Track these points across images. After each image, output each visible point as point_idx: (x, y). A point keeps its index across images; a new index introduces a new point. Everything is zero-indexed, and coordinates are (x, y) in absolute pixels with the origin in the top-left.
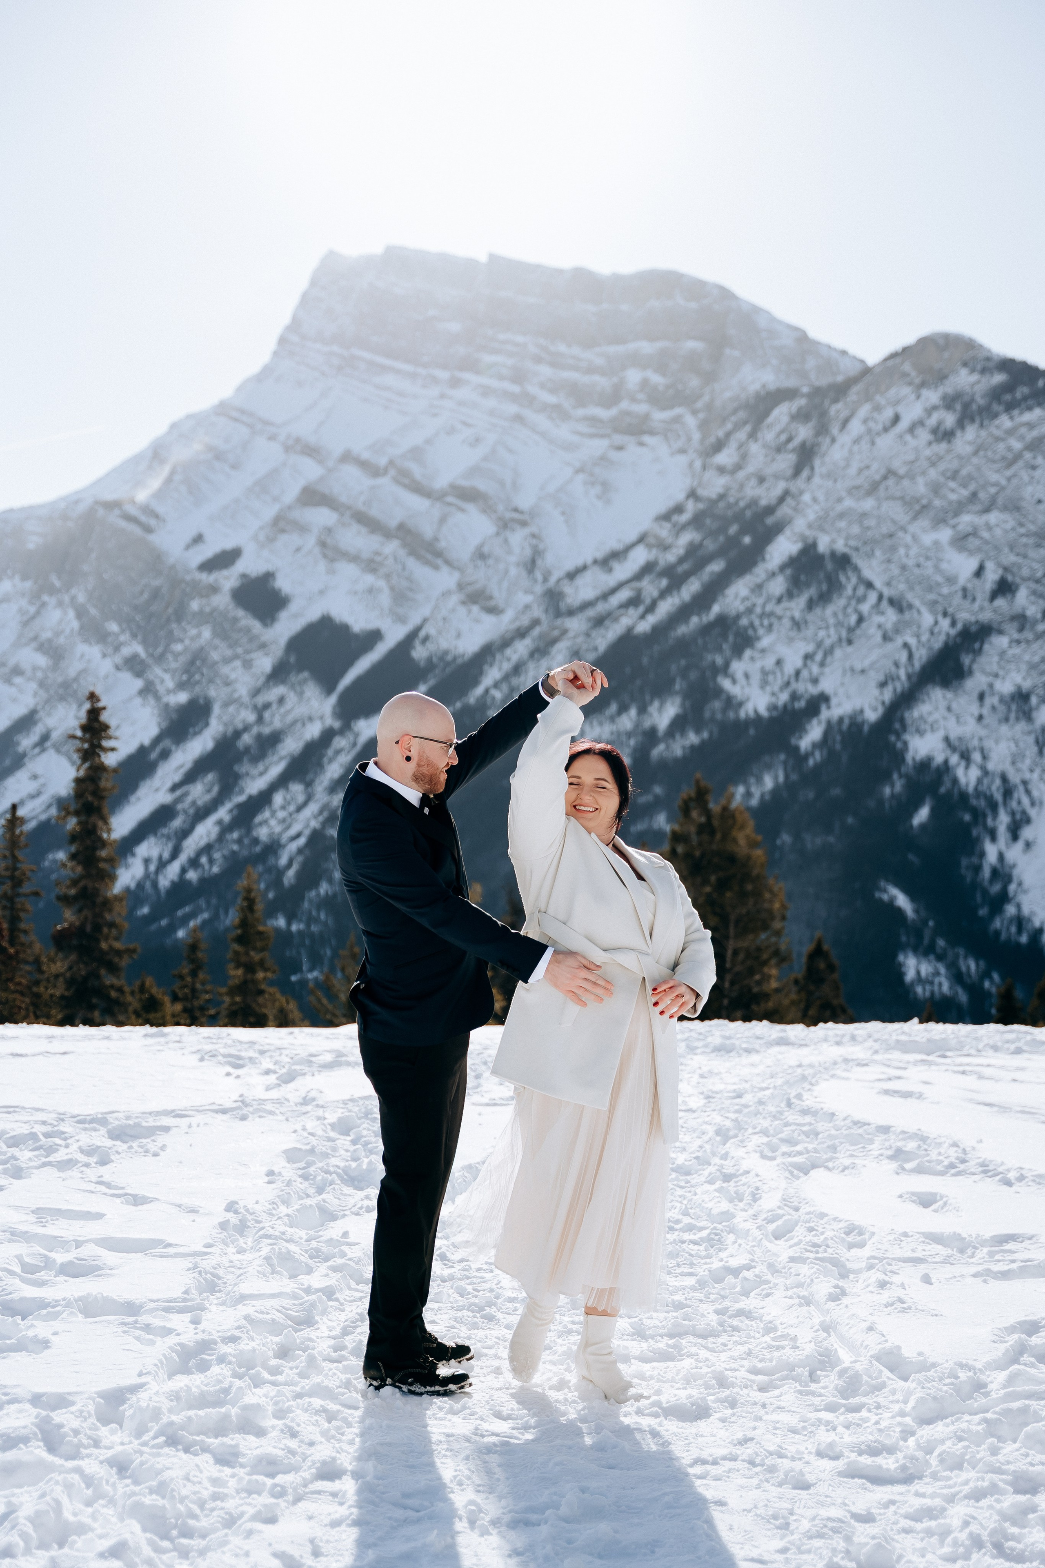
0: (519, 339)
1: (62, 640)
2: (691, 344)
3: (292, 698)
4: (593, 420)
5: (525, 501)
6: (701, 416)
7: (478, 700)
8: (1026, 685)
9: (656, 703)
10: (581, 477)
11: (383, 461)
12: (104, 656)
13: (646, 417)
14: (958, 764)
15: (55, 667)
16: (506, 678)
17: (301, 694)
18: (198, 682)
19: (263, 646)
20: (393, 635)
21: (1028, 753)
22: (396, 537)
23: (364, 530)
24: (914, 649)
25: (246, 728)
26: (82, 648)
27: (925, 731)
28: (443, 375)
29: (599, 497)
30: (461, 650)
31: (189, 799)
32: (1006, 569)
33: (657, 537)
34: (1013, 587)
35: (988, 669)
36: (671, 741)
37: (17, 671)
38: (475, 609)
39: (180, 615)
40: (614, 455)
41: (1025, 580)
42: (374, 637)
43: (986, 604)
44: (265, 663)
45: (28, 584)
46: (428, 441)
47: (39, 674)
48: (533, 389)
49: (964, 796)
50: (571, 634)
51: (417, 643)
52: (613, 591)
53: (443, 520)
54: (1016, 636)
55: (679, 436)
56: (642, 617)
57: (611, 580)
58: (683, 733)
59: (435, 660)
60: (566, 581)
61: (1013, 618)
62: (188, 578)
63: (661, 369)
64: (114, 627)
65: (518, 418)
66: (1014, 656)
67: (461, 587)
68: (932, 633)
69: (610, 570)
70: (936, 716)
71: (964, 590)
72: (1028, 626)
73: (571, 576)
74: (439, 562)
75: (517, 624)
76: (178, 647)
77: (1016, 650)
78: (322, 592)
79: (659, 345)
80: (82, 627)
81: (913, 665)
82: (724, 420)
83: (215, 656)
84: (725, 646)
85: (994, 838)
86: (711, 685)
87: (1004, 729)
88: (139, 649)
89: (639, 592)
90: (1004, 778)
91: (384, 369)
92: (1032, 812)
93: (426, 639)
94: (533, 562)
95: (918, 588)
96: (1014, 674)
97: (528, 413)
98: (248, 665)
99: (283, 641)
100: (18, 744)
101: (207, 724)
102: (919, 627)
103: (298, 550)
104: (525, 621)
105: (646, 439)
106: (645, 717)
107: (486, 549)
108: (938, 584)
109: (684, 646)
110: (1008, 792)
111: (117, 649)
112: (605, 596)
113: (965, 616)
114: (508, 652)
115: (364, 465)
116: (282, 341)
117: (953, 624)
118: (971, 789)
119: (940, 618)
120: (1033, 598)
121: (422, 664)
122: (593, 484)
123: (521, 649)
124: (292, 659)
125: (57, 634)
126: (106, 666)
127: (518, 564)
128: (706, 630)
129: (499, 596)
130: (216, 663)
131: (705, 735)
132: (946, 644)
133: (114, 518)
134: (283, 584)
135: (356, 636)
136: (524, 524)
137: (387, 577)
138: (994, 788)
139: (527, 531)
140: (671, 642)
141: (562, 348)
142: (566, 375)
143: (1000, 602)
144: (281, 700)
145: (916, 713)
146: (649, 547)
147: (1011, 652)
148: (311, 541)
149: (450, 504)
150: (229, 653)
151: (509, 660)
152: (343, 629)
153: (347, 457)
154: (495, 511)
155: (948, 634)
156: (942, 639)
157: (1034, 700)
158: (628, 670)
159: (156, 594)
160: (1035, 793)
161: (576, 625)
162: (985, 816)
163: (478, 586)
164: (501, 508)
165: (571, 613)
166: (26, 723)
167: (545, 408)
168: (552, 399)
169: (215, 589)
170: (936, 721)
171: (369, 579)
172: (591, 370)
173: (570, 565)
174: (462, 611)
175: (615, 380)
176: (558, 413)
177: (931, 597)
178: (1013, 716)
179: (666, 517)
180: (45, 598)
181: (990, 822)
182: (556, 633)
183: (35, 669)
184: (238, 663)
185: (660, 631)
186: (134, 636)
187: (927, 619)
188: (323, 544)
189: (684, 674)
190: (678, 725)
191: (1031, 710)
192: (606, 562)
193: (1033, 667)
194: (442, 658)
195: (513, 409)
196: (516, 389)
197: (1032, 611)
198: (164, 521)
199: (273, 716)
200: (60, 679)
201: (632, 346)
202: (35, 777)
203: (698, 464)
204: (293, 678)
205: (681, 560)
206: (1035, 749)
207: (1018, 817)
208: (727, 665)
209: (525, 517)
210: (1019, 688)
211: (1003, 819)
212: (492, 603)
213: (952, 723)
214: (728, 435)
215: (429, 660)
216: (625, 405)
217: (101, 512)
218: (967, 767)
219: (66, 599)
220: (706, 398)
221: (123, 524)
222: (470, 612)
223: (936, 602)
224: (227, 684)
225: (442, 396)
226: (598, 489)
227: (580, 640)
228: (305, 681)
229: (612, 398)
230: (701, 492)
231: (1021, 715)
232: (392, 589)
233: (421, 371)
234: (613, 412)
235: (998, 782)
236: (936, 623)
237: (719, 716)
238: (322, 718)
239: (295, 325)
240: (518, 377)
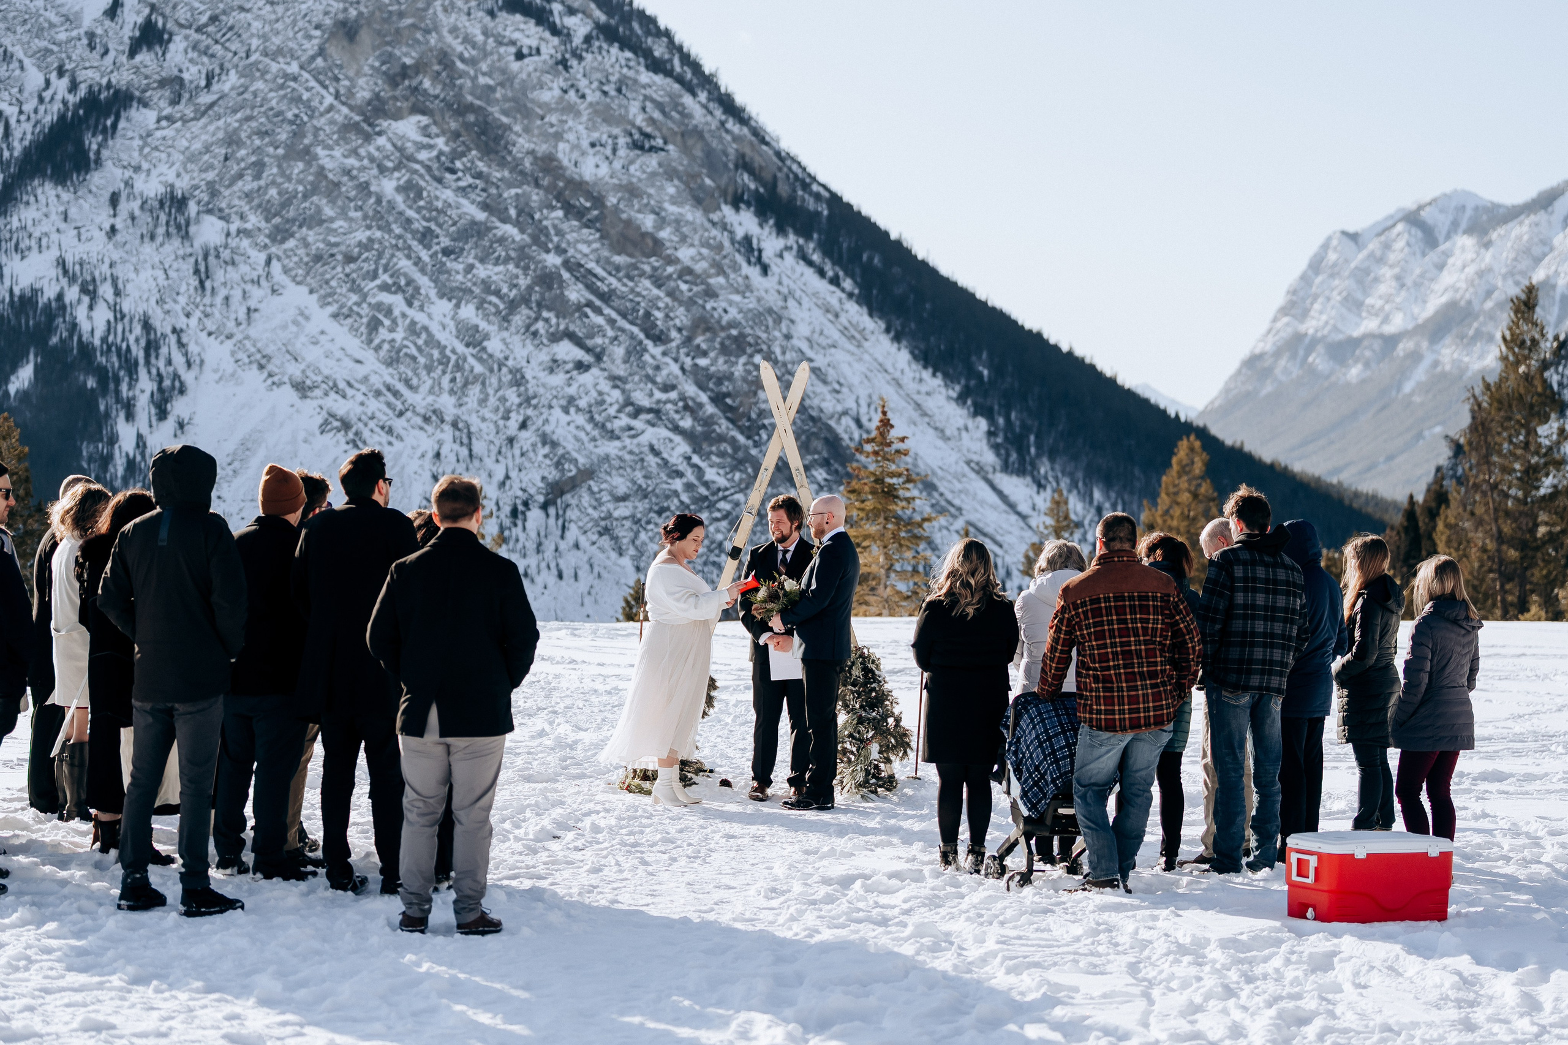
8: (182, 185)
14: (79, 301)
21: (183, 288)
24: (13, 122)
27: (29, 248)
32: (153, 8)
34: (166, 36)
35: (124, 156)
41: (181, 26)
43: (124, 58)
49: (86, 351)
54: (168, 111)
61: (163, 83)
66: (164, 138)
68: (41, 100)
70: (45, 226)
71: (91, 35)
72: (186, 96)
77: (169, 132)
81: (10, 148)
85: (130, 417)
87: (148, 249)
90: (147, 326)
92: (188, 377)
95: (20, 30)
96: (163, 168)
102: (20, 91)
108: (52, 25)
110: (152, 347)
113: (89, 77)
117: (73, 87)
118: (97, 342)
119: (53, 76)
120: (192, 54)
132: (62, 117)
138: (132, 339)
143: (144, 57)
145: (15, 223)
147: (159, 134)
155: (65, 102)
156: (57, 106)
157: (192, 208)
160: (193, 348)
162: (117, 381)
170: (46, 234)
177: (44, 44)
178: (161, 230)
181: (124, 387)
187: (34, 78)
191: (188, 224)
193: (192, 158)
197: (192, 74)
206: (194, 282)
207: (167, 383)
210: (172, 186)
211: (146, 385)
213: (69, 237)
218: (91, 308)
223: (48, 52)
231: (172, 230)
235: (138, 330)
236: (48, 83)
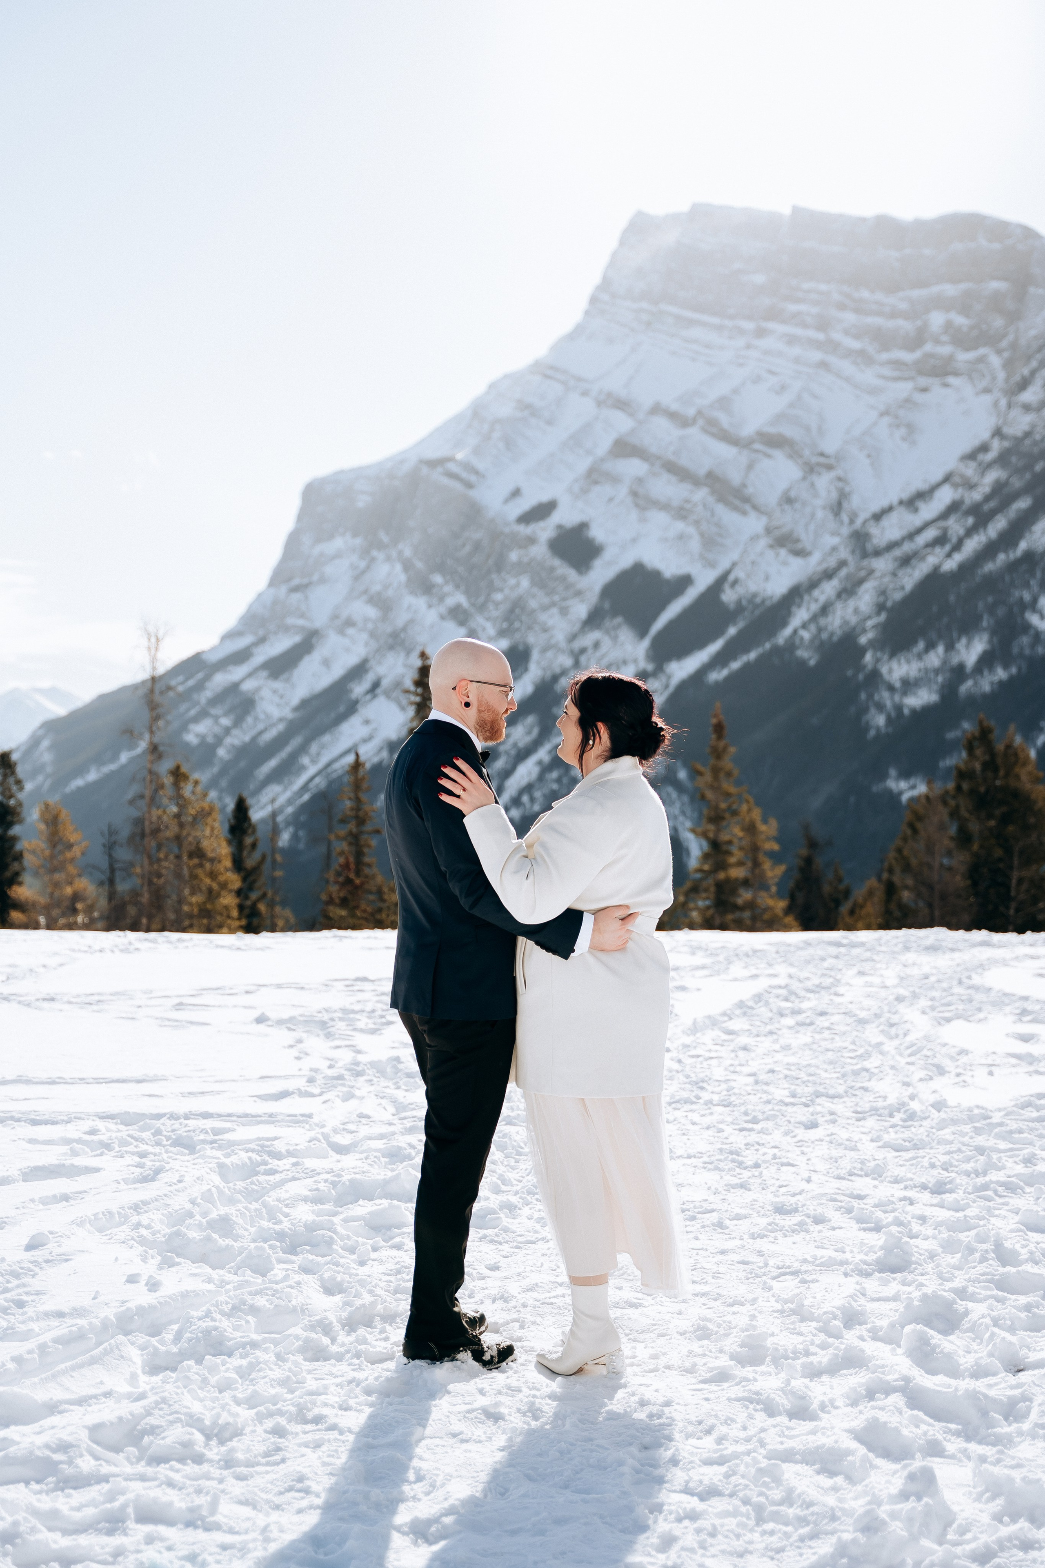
0: (823, 287)
1: (390, 593)
2: (995, 285)
3: (606, 643)
4: (897, 364)
5: (830, 446)
6: (1006, 355)
7: (786, 641)
9: (964, 641)
10: (886, 420)
11: (691, 412)
12: (430, 606)
13: (951, 358)
15: (385, 618)
16: (814, 618)
17: (615, 639)
18: (518, 629)
19: (579, 593)
20: (703, 580)
22: (706, 485)
23: (673, 479)
25: (564, 672)
26: (409, 600)
28: (749, 326)
29: (904, 439)
30: (769, 592)
31: (511, 741)
33: (962, 476)
36: (979, 677)
37: (350, 623)
38: (783, 552)
39: (500, 565)
40: (919, 397)
42: (685, 581)
44: (581, 610)
45: (358, 541)
46: (736, 391)
47: (370, 626)
48: (837, 336)
50: (877, 574)
51: (726, 587)
52: (919, 531)
53: (750, 467)
55: (984, 376)
56: (949, 555)
57: (917, 520)
58: (991, 669)
59: (744, 603)
60: (872, 523)
62: (507, 530)
63: (965, 310)
64: (438, 579)
65: (823, 365)
67: (768, 531)
69: (916, 510)
73: (877, 517)
74: (747, 507)
75: (824, 566)
76: (499, 597)
78: (634, 540)
79: (963, 286)
80: (409, 580)
82: (1029, 358)
83: (533, 604)
84: (1033, 582)
86: (1019, 620)
88: (459, 598)
89: (945, 531)
91: (691, 323)
93: (735, 582)
94: (840, 504)
97: (832, 359)
98: (564, 611)
99: (597, 588)
100: (351, 691)
101: (526, 670)
103: (611, 500)
104: (832, 562)
105: (951, 380)
106: (953, 653)
107: (793, 494)
109: (991, 583)
111: (441, 599)
112: (911, 536)
114: (816, 593)
115: (673, 416)
116: (593, 300)
121: (732, 606)
122: (898, 426)
123: (829, 589)
124: (607, 605)
125: (386, 587)
126: (430, 616)
127: (824, 508)
128: (1012, 567)
129: (806, 539)
130: (534, 611)
131: (1014, 670)
133: (437, 476)
134: (597, 533)
135: (668, 582)
136: (830, 467)
137: (697, 523)
139: (833, 474)
140: (978, 579)
141: (865, 294)
142: (870, 320)
144: (597, 645)
146: (955, 486)
148: (623, 491)
149: (757, 451)
150: (546, 600)
151: (816, 600)
152: (656, 575)
153: (657, 409)
154: (801, 456)
158: (935, 609)
159: (477, 547)
161: (882, 565)
163: (785, 530)
164: (807, 452)
165: (877, 553)
166: (358, 671)
167: (849, 354)
168: (856, 345)
169: (532, 540)
171: (680, 526)
172: (894, 314)
173: (875, 507)
174: (770, 554)
175: (919, 323)
176: (863, 358)
179: (971, 456)
180: (375, 553)
182: (863, 573)
183: (366, 620)
184: (555, 610)
185: (966, 568)
186: (457, 587)
188: (634, 494)
189: (991, 610)
190: (986, 661)
192: (912, 502)
194: (751, 601)
195: (817, 356)
196: (821, 336)
198: (483, 476)
199: (589, 659)
200: (389, 629)
201: (935, 289)
202: (367, 722)
203: (1003, 402)
204: (608, 623)
205: (987, 498)
208: (1035, 600)
209: (832, 461)
212: (799, 546)
214: (1033, 373)
215: (739, 602)
216: (928, 347)
217: (425, 470)
219: (394, 554)
220: (1011, 337)
221: (446, 481)
222: (777, 555)
224: (545, 630)
225: (748, 346)
226: (903, 431)
227: (886, 580)
228: (618, 627)
229: (916, 341)
230: (1006, 430)
232: (702, 535)
233: (728, 323)
234: (917, 355)
237: (1027, 652)
238: (635, 661)
239: (605, 285)
240: (823, 325)
